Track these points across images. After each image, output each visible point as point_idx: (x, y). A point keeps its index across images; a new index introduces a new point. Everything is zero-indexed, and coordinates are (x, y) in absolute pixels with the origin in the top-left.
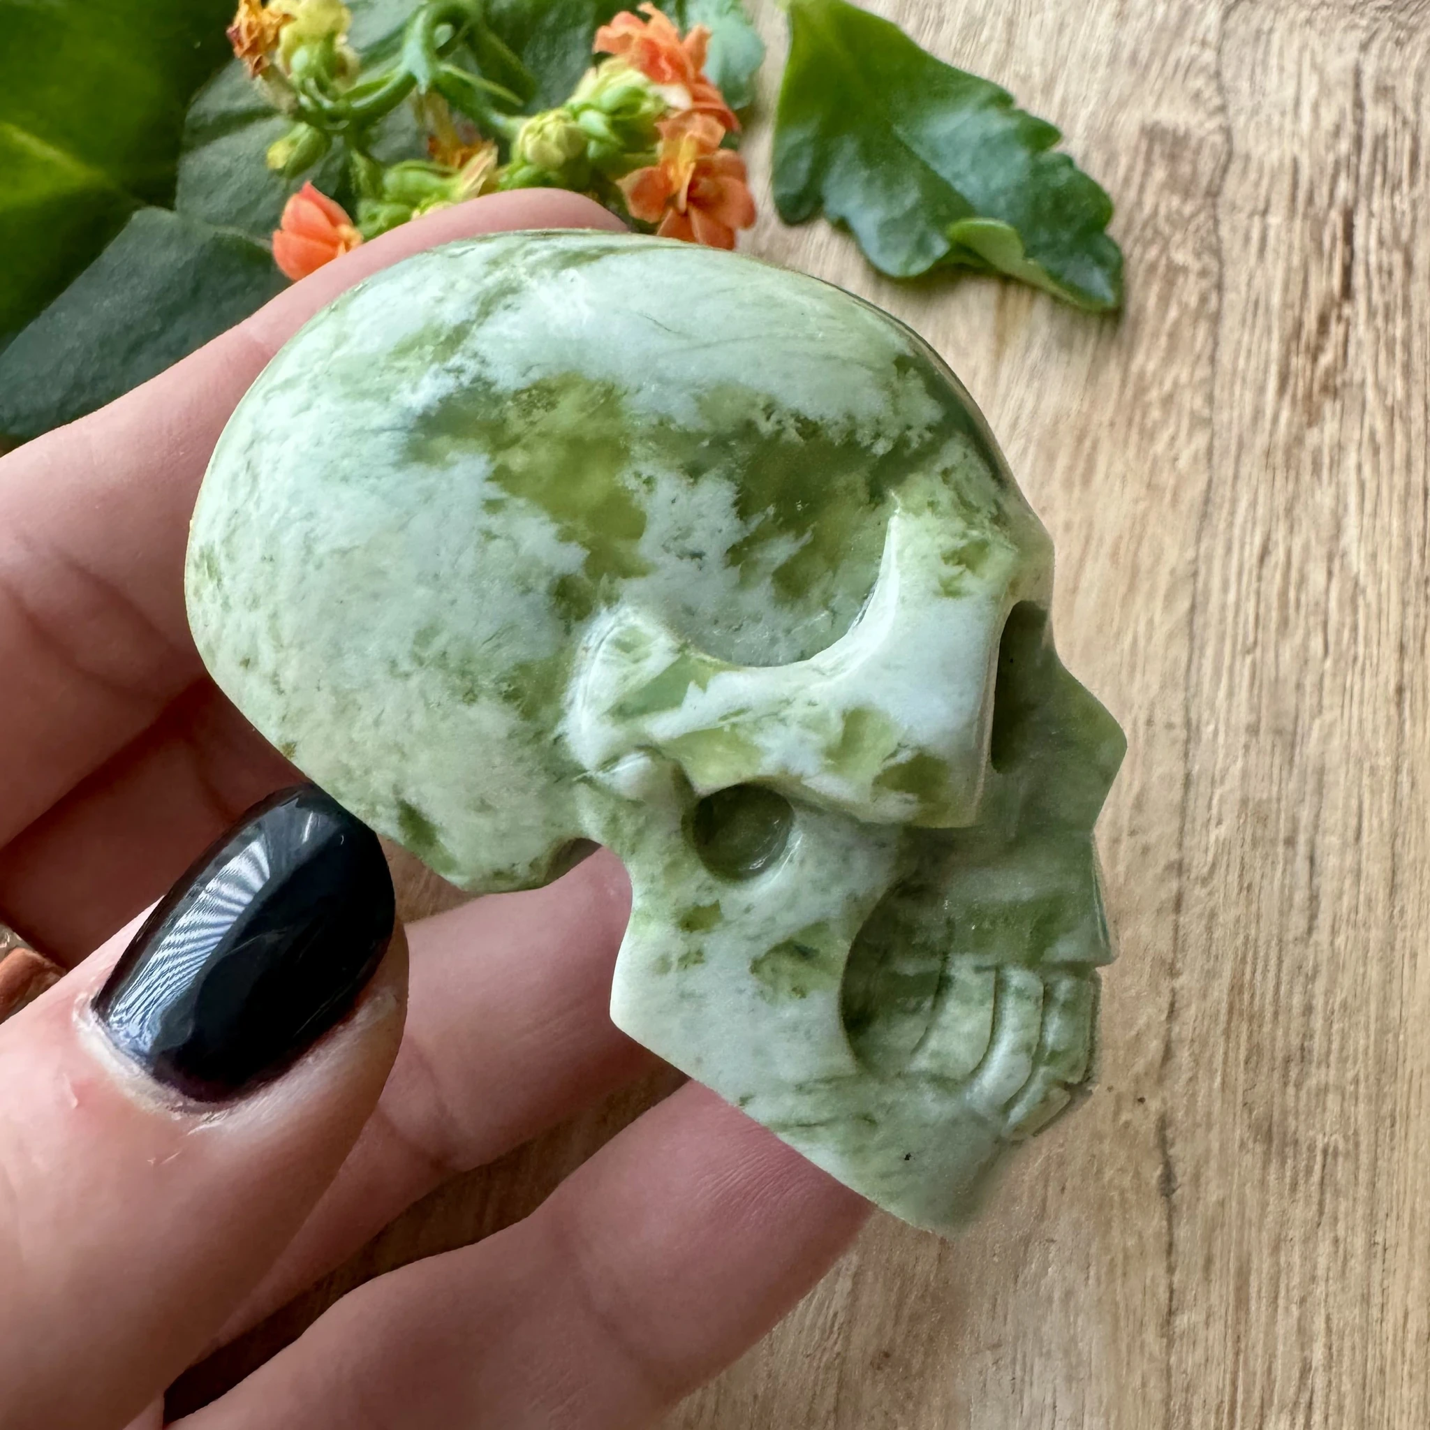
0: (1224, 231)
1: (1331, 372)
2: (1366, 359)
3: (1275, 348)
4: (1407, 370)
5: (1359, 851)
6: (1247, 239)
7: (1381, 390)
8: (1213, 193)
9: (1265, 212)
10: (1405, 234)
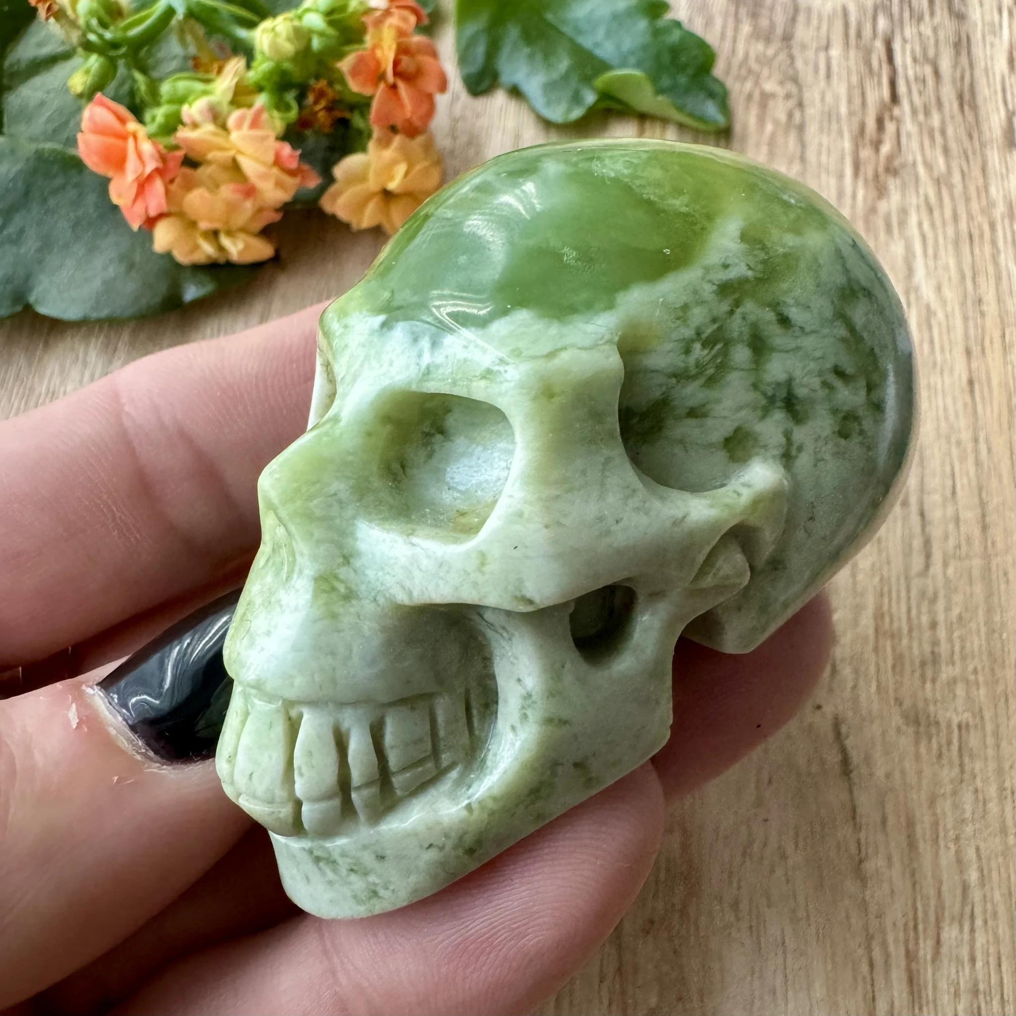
0: (799, 64)
1: (890, 158)
2: (915, 145)
3: (847, 145)
4: (946, 150)
5: (956, 503)
6: (816, 69)
7: (928, 166)
8: (787, 38)
9: (827, 48)
10: (931, 53)
